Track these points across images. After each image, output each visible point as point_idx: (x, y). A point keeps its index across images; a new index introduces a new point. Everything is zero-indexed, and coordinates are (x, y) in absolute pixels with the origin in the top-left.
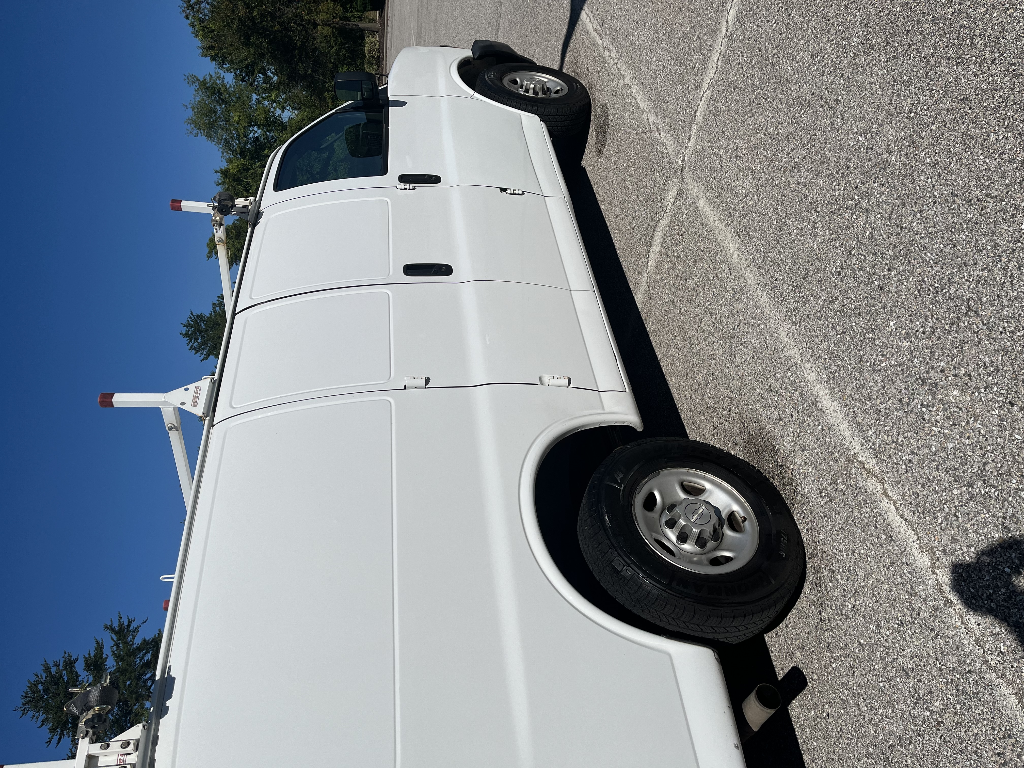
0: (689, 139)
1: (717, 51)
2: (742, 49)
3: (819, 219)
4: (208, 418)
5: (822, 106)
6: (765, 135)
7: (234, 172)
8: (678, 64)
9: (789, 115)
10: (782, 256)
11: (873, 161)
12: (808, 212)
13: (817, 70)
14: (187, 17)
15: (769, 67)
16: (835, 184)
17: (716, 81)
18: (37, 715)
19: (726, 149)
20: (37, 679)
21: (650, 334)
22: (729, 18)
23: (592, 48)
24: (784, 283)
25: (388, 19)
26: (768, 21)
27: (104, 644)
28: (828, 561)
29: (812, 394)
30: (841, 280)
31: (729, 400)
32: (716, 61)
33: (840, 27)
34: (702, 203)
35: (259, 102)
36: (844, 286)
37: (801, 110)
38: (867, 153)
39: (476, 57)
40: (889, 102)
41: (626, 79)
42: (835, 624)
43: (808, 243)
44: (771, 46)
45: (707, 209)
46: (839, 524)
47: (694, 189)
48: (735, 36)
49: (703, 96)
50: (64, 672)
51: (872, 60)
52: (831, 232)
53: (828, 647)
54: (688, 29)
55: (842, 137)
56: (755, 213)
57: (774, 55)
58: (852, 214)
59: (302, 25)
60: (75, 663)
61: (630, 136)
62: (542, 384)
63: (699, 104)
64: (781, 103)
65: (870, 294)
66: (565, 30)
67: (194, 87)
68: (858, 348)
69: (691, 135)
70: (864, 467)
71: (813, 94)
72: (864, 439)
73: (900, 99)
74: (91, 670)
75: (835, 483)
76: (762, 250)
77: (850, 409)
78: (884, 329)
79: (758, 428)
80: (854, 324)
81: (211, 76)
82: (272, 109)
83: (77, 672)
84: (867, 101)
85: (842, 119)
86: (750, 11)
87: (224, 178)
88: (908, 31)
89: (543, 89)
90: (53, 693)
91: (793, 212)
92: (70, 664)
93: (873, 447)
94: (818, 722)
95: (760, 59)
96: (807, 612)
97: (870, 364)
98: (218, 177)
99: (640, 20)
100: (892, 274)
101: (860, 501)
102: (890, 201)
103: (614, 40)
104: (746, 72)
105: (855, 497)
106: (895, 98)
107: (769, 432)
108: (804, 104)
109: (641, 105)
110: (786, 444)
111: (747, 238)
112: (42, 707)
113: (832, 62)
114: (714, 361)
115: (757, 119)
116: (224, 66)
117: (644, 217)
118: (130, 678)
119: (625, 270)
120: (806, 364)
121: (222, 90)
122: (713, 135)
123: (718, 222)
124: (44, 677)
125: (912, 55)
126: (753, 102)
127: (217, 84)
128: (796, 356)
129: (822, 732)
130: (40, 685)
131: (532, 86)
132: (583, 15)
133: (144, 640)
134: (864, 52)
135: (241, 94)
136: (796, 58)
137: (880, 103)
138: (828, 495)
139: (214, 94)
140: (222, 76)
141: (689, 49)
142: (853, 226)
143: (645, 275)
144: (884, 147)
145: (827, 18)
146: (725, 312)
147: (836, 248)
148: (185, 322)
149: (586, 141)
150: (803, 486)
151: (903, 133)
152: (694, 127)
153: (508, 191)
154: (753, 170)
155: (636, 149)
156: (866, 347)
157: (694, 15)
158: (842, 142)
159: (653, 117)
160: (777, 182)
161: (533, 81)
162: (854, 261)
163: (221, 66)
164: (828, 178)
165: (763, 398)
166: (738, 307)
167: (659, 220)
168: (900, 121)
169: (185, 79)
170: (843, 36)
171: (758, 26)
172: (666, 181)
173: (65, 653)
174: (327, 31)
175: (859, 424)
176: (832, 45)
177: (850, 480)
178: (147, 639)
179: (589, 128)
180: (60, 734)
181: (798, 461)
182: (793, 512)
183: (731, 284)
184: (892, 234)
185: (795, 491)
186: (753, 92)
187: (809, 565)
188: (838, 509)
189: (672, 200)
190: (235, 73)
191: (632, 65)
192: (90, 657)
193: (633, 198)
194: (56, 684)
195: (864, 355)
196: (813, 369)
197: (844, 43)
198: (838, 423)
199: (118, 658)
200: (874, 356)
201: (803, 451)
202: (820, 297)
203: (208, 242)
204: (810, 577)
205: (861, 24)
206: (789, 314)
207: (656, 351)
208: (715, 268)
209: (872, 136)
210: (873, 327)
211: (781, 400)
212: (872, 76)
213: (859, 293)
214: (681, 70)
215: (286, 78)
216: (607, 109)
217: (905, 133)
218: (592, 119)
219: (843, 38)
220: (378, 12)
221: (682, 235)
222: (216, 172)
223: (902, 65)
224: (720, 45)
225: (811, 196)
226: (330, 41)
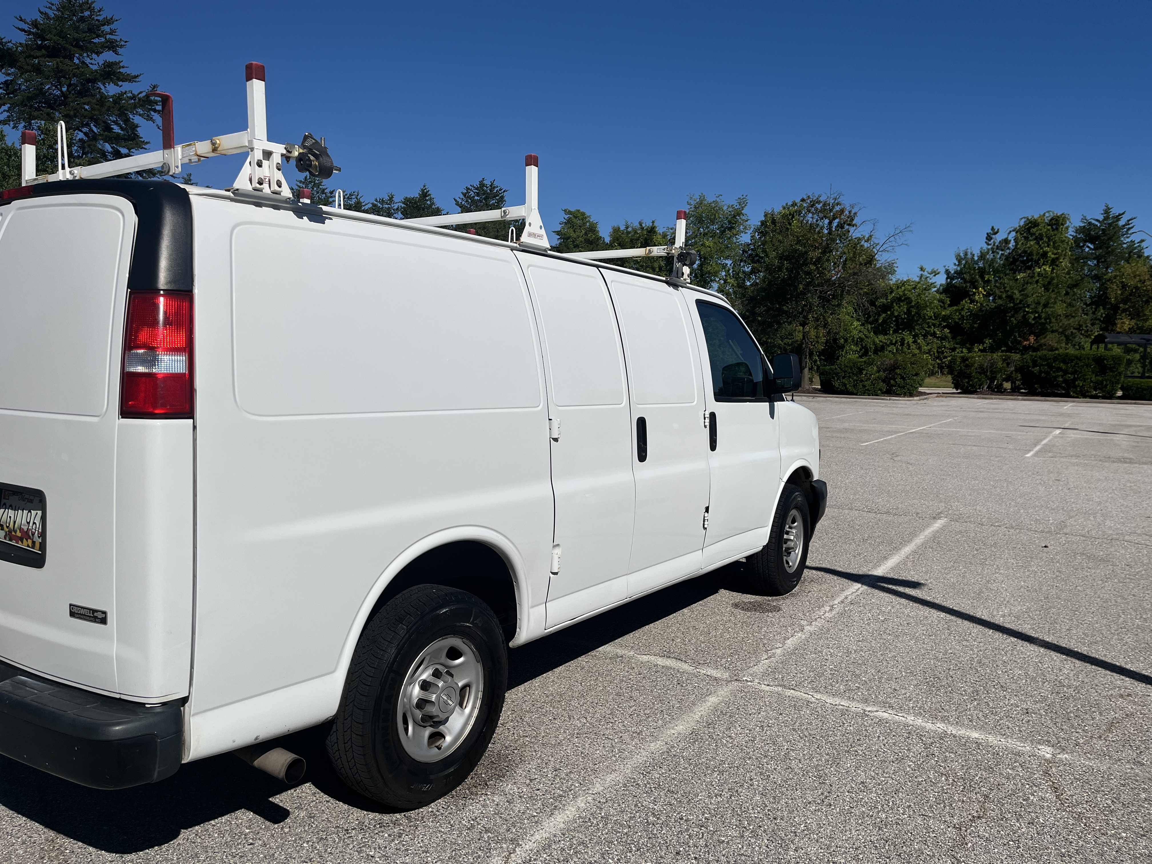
0: (768, 685)
1: (850, 704)
2: (857, 725)
3: (725, 799)
4: (518, 246)
5: (822, 794)
6: (787, 749)
7: (654, 240)
8: (832, 672)
9: (809, 768)
10: (683, 770)
11: (786, 838)
12: (729, 789)
13: (852, 787)
14: (803, 200)
15: (846, 749)
16: (759, 809)
17: (824, 705)
18: (54, 7)
19: (767, 717)
20: (96, 10)
21: (576, 660)
22: (881, 713)
23: (830, 595)
24: (660, 774)
25: (814, 397)
26: (884, 745)
27: (134, 83)
28: (409, 832)
29: (564, 805)
30: (676, 821)
31: (534, 735)
32: (842, 704)
33: (891, 803)
34: (713, 700)
35: (724, 266)
36: (671, 824)
37: (815, 777)
38: (792, 832)
39: (813, 483)
40: (838, 846)
41: (808, 627)
42: (349, 842)
43: (701, 792)
44: (864, 748)
45: (709, 704)
46: (449, 838)
47: (724, 692)
48: (866, 718)
49: (809, 695)
50: (103, 40)
51: (870, 830)
52: (716, 809)
53: (322, 838)
54: (864, 679)
55: (800, 812)
56: (716, 746)
57: (857, 752)
58: (736, 825)
59: (803, 311)
60: (113, 51)
61: (758, 633)
62: (554, 546)
63: (801, 692)
64: (817, 760)
65: (670, 845)
66: (840, 569)
67: (735, 203)
68: (620, 840)
69: (772, 686)
70: (511, 853)
71: (831, 786)
72: (537, 851)
73: (843, 854)
74: (105, 68)
75: (487, 831)
76: (684, 754)
77: (561, 837)
78: (643, 859)
79: (516, 762)
80: (640, 834)
81: (747, 221)
82: (717, 279)
83: (103, 52)
84: (835, 829)
85: (815, 811)
86: (890, 729)
87: (647, 229)
88: (900, 855)
89: (789, 548)
90: (79, 27)
91: (725, 777)
92: (112, 46)
93: (532, 859)
94: (240, 836)
95: (851, 740)
96: (350, 817)
97: (608, 850)
98: (647, 224)
99: (863, 637)
100: (692, 861)
101: (477, 853)
102: (755, 853)
103: (841, 614)
104: (838, 729)
105: (480, 848)
106: (843, 850)
107: (515, 772)
108: (821, 779)
109: (788, 642)
110: (509, 787)
111: (692, 741)
112: (63, 14)
113: (861, 798)
114: (568, 720)
115: (799, 742)
116: (757, 234)
117: (686, 649)
118: (93, 109)
119: (631, 634)
120: (591, 798)
121: (734, 231)
122: (776, 705)
123: (700, 714)
124: (98, 18)
125: (881, 860)
126: (814, 737)
127: (739, 226)
128: (596, 789)
129: (231, 841)
130: (89, 13)
131: (792, 538)
132: (858, 586)
133: (137, 126)
134: (875, 823)
135: (731, 249)
136: (858, 769)
137: (836, 839)
138: (473, 826)
139: (730, 222)
140: (747, 231)
141: (847, 681)
142: (725, 826)
143: (632, 653)
144: (800, 845)
145: (897, 792)
146: (618, 726)
147: (703, 815)
148: (496, 184)
149: (743, 593)
150: (474, 805)
151: (815, 858)
152: (780, 689)
153: (706, 515)
154: (754, 741)
155: (747, 639)
156: (622, 845)
157: (877, 683)
158: (796, 812)
159: (780, 652)
160: (748, 762)
161: (796, 539)
162: (695, 829)
163: (757, 230)
164: (763, 803)
165: (546, 764)
166: (626, 736)
167: (687, 663)
168: (824, 855)
169: (743, 196)
170: (885, 806)
171: (879, 737)
172: (725, 667)
173: (126, 42)
174: (799, 336)
175: (550, 846)
176: (876, 797)
177: (494, 843)
178: (138, 129)
179: (756, 595)
180: (30, 31)
181: (496, 799)
182: (445, 798)
183: (645, 729)
184: (727, 857)
185: (466, 798)
186: (822, 736)
187: (398, 816)
188: (463, 835)
189: (709, 674)
190: (751, 244)
191: (823, 632)
192: (120, 68)
193: (702, 638)
194: (90, 30)
195: (614, 844)
196: (588, 805)
197: (879, 807)
198: (545, 829)
199: (118, 99)
200: (615, 853)
201: (508, 801)
202: (656, 805)
203: (581, 211)
204: (386, 818)
205: (898, 818)
206: (632, 781)
207: (561, 667)
208: (656, 714)
209: (807, 835)
210: (641, 850)
211: (549, 780)
212: (857, 830)
213: (669, 836)
214: (828, 674)
215: (751, 295)
216: (778, 611)
217: (816, 860)
218: (765, 597)
219: (883, 805)
220: (819, 387)
221: (679, 684)
222: (653, 222)
223: (871, 853)
224: (856, 707)
225: (744, 791)
226: (787, 338)
